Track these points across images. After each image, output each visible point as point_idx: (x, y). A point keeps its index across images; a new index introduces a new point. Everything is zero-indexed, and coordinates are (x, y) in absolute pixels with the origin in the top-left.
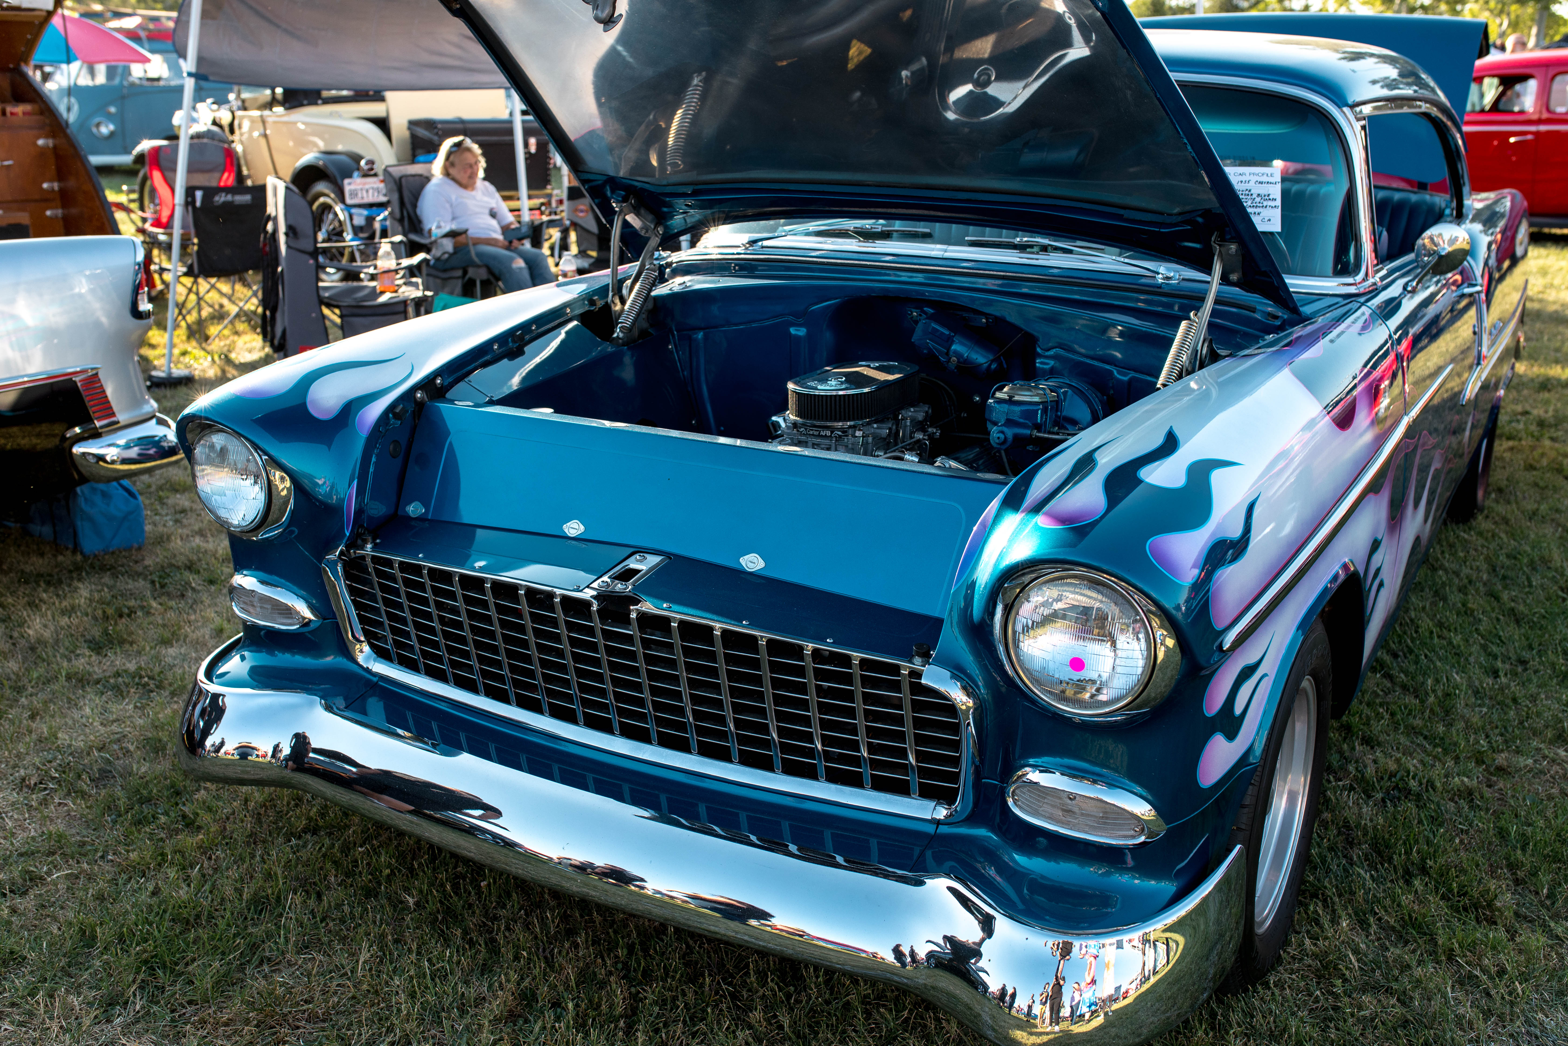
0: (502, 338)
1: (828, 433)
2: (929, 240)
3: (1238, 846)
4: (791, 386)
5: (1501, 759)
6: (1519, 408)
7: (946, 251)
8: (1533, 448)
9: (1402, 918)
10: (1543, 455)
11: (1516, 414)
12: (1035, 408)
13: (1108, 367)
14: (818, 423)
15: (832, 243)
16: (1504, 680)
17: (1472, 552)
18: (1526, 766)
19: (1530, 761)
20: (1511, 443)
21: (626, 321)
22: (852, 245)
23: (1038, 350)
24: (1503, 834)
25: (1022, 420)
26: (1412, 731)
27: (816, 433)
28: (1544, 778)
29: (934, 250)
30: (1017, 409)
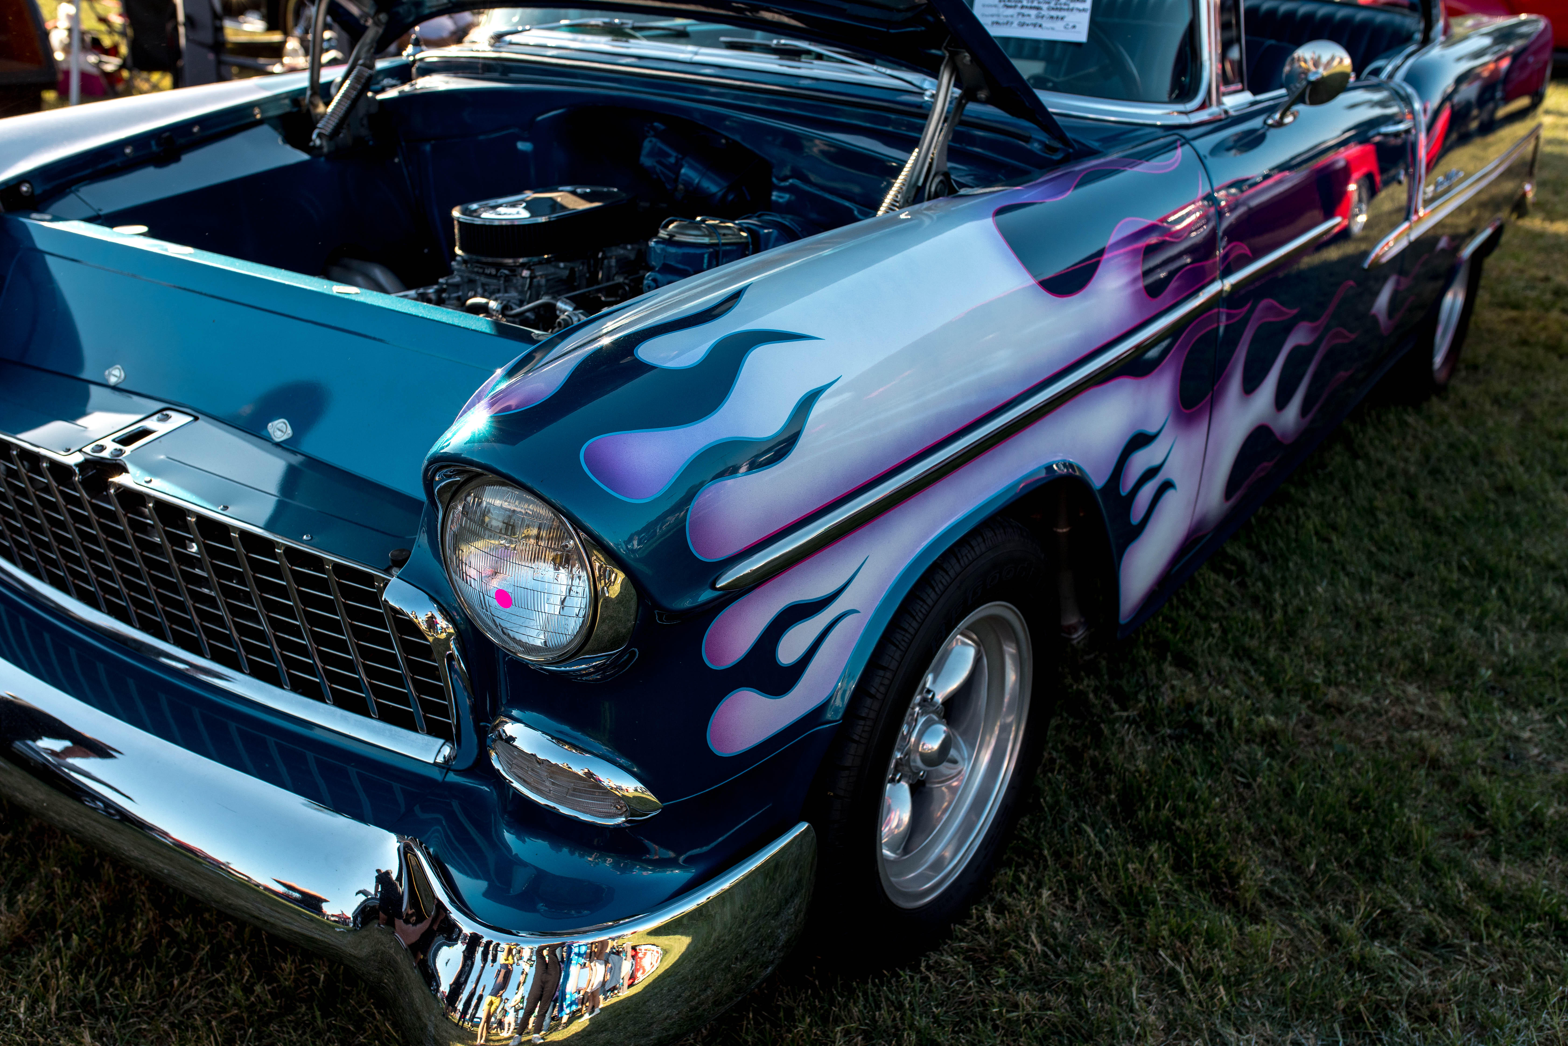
0: (139, 141)
1: (493, 271)
2: (683, 40)
3: (803, 826)
4: (456, 213)
5: (1333, 694)
6: (1541, 274)
7: (696, 54)
8: (1535, 320)
9: (1120, 892)
10: (1545, 328)
11: (1534, 279)
12: (699, 251)
13: (847, 204)
14: (484, 259)
15: (583, 41)
16: (1376, 596)
17: (1410, 439)
18: (1361, 705)
19: (1367, 700)
20: (1513, 314)
21: (325, 126)
22: (603, 43)
23: (774, 180)
24: (1288, 792)
25: (680, 266)
26: (1241, 653)
27: (481, 271)
28: (1378, 720)
29: (684, 52)
30: (672, 250)
